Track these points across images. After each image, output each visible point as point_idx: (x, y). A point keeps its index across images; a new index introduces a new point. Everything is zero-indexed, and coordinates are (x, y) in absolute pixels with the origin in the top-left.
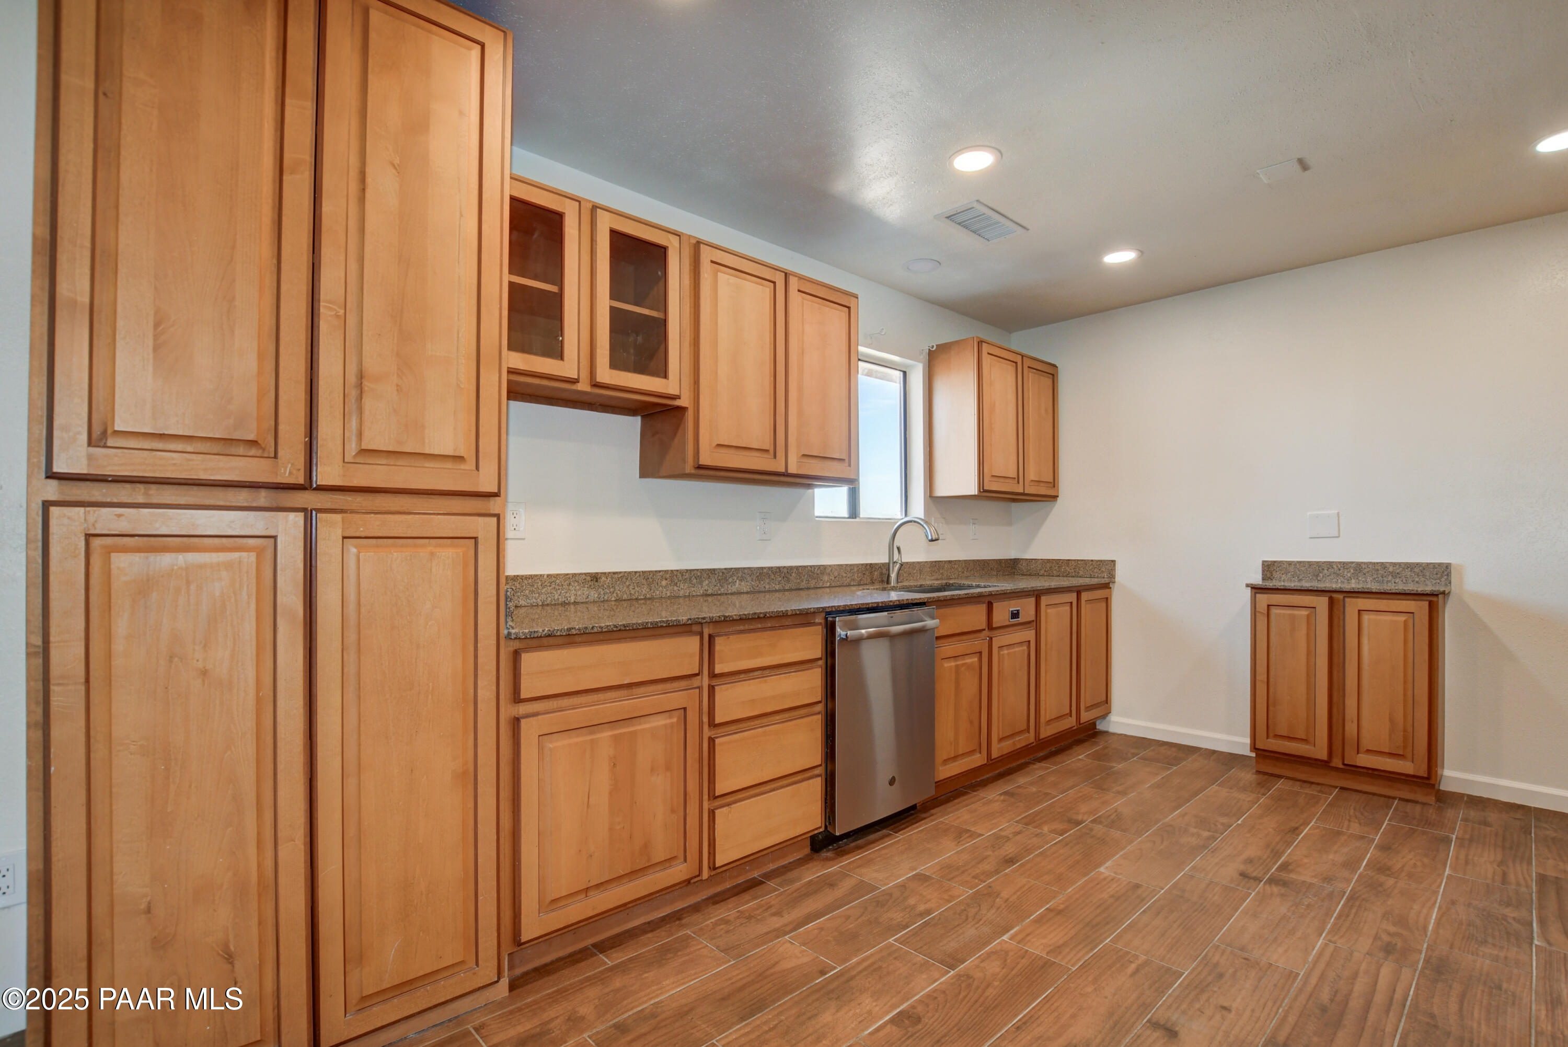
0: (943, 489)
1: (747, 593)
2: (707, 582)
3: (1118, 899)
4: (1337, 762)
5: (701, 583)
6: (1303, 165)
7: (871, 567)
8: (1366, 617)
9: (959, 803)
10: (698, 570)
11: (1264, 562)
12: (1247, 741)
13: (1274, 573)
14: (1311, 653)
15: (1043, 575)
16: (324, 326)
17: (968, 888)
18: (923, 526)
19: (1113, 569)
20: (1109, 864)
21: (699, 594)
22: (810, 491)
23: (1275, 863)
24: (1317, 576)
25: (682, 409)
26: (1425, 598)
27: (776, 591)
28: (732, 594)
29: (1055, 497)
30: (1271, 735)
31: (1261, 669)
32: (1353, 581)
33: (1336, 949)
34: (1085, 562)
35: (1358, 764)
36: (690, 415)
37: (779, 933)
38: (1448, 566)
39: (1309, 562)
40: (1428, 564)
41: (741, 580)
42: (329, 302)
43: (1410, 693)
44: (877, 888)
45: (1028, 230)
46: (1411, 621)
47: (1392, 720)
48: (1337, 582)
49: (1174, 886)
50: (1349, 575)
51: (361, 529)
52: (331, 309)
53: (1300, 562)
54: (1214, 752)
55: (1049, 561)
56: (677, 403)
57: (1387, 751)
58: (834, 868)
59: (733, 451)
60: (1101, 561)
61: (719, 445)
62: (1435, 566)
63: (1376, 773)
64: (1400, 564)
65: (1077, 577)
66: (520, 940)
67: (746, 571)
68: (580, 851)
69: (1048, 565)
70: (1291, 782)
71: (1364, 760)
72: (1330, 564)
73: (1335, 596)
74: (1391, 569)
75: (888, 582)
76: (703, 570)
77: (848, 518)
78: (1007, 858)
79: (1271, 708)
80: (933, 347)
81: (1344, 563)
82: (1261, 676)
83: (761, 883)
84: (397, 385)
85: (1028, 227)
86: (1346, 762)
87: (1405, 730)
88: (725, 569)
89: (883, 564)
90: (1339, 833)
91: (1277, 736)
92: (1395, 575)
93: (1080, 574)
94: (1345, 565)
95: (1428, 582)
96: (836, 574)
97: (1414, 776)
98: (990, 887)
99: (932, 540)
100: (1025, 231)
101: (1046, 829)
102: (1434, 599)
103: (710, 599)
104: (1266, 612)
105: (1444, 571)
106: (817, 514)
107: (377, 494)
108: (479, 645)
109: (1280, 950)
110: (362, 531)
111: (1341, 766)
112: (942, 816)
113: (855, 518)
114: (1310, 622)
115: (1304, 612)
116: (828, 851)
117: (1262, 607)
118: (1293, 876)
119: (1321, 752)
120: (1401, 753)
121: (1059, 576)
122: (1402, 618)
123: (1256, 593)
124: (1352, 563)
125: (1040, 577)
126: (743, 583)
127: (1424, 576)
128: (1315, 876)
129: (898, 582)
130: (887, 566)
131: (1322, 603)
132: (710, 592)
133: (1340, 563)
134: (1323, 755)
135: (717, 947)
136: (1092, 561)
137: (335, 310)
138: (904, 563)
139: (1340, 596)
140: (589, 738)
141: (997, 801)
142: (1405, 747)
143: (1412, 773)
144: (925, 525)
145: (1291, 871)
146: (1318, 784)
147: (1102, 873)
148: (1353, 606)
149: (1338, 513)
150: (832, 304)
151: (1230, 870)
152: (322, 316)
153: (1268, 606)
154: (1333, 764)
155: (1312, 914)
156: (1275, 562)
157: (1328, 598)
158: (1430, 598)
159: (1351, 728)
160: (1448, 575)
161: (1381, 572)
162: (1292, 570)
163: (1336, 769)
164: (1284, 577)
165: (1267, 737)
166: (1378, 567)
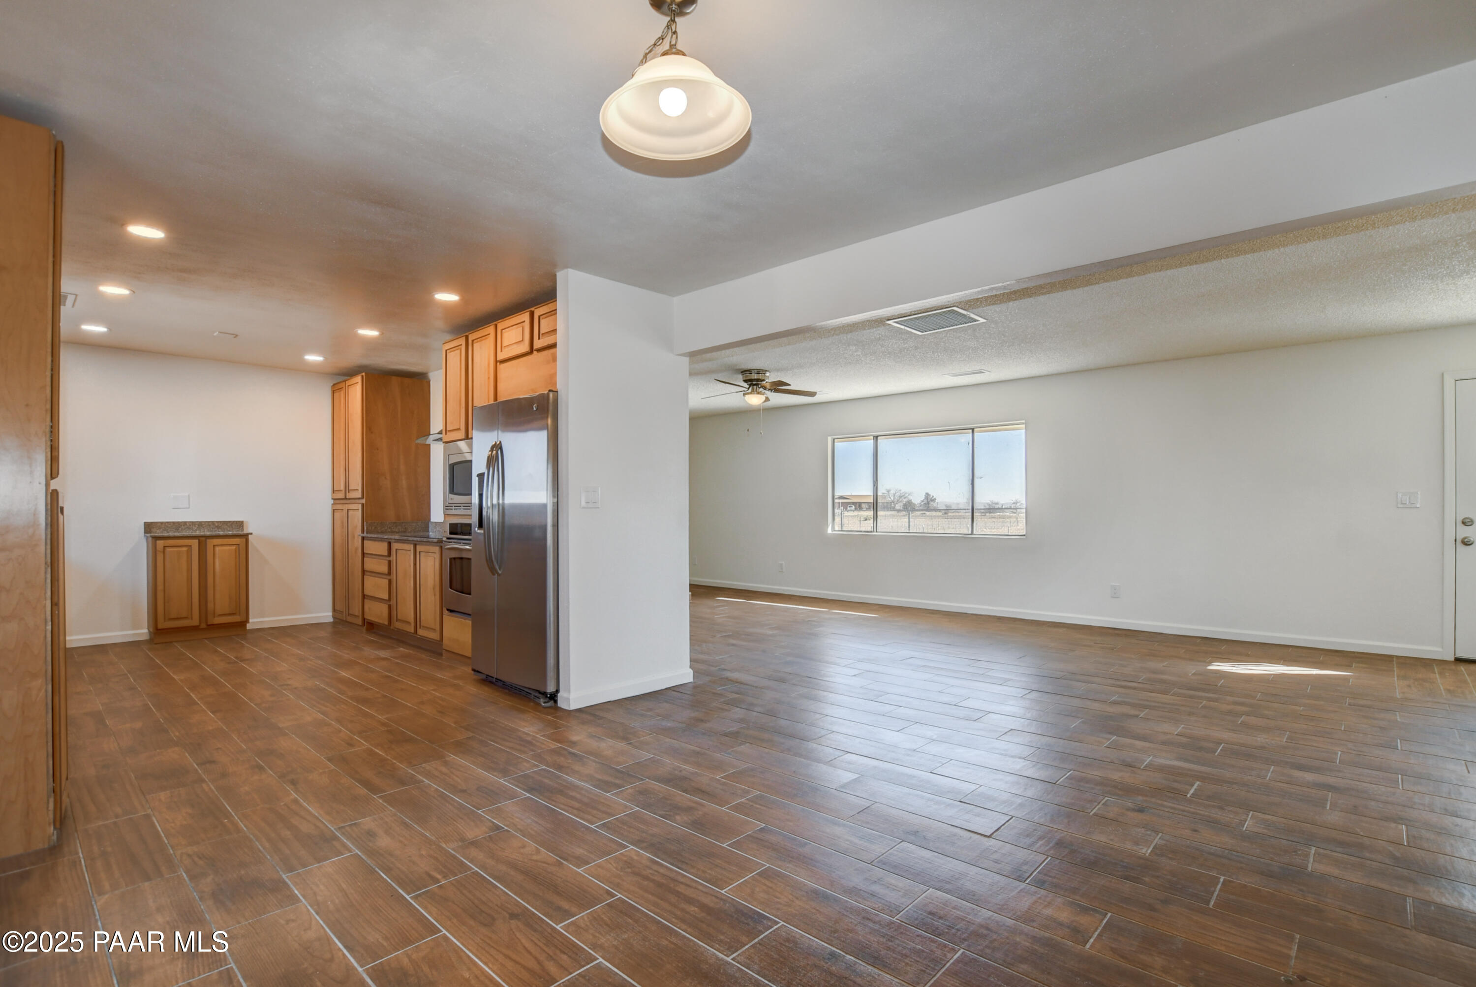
4: (203, 626)
8: (217, 549)
11: (145, 523)
12: (146, 630)
13: (152, 530)
24: (178, 529)
30: (167, 619)
31: (160, 583)
32: (197, 531)
35: (214, 623)
38: (242, 522)
39: (172, 522)
40: (234, 521)
43: (238, 582)
46: (238, 548)
47: (229, 597)
48: (189, 532)
50: (195, 528)
53: (167, 522)
57: (227, 613)
62: (237, 522)
63: (222, 625)
64: (221, 522)
70: (180, 642)
71: (218, 620)
72: (185, 523)
73: (201, 539)
74: (216, 525)
79: (166, 604)
81: (193, 522)
86: (208, 624)
87: (235, 599)
91: (170, 619)
92: (218, 527)
94: (193, 523)
95: (234, 530)
97: (241, 622)
100: (71, 307)
104: (162, 551)
105: (240, 524)
111: (205, 627)
114: (190, 553)
115: (185, 549)
119: (195, 622)
120: (235, 612)
122: (234, 547)
123: (156, 540)
124: (197, 522)
127: (232, 527)
131: (195, 543)
133: (191, 522)
139: (203, 539)
142: (236, 609)
143: (238, 622)
146: (194, 639)
148: (211, 543)
149: (189, 496)
153: (161, 547)
154: (201, 627)
156: (151, 522)
157: (197, 541)
158: (246, 536)
159: (210, 606)
160: (243, 526)
161: (212, 526)
162: (163, 527)
163: (203, 629)
164: (158, 531)
165: (165, 621)
166: (210, 524)
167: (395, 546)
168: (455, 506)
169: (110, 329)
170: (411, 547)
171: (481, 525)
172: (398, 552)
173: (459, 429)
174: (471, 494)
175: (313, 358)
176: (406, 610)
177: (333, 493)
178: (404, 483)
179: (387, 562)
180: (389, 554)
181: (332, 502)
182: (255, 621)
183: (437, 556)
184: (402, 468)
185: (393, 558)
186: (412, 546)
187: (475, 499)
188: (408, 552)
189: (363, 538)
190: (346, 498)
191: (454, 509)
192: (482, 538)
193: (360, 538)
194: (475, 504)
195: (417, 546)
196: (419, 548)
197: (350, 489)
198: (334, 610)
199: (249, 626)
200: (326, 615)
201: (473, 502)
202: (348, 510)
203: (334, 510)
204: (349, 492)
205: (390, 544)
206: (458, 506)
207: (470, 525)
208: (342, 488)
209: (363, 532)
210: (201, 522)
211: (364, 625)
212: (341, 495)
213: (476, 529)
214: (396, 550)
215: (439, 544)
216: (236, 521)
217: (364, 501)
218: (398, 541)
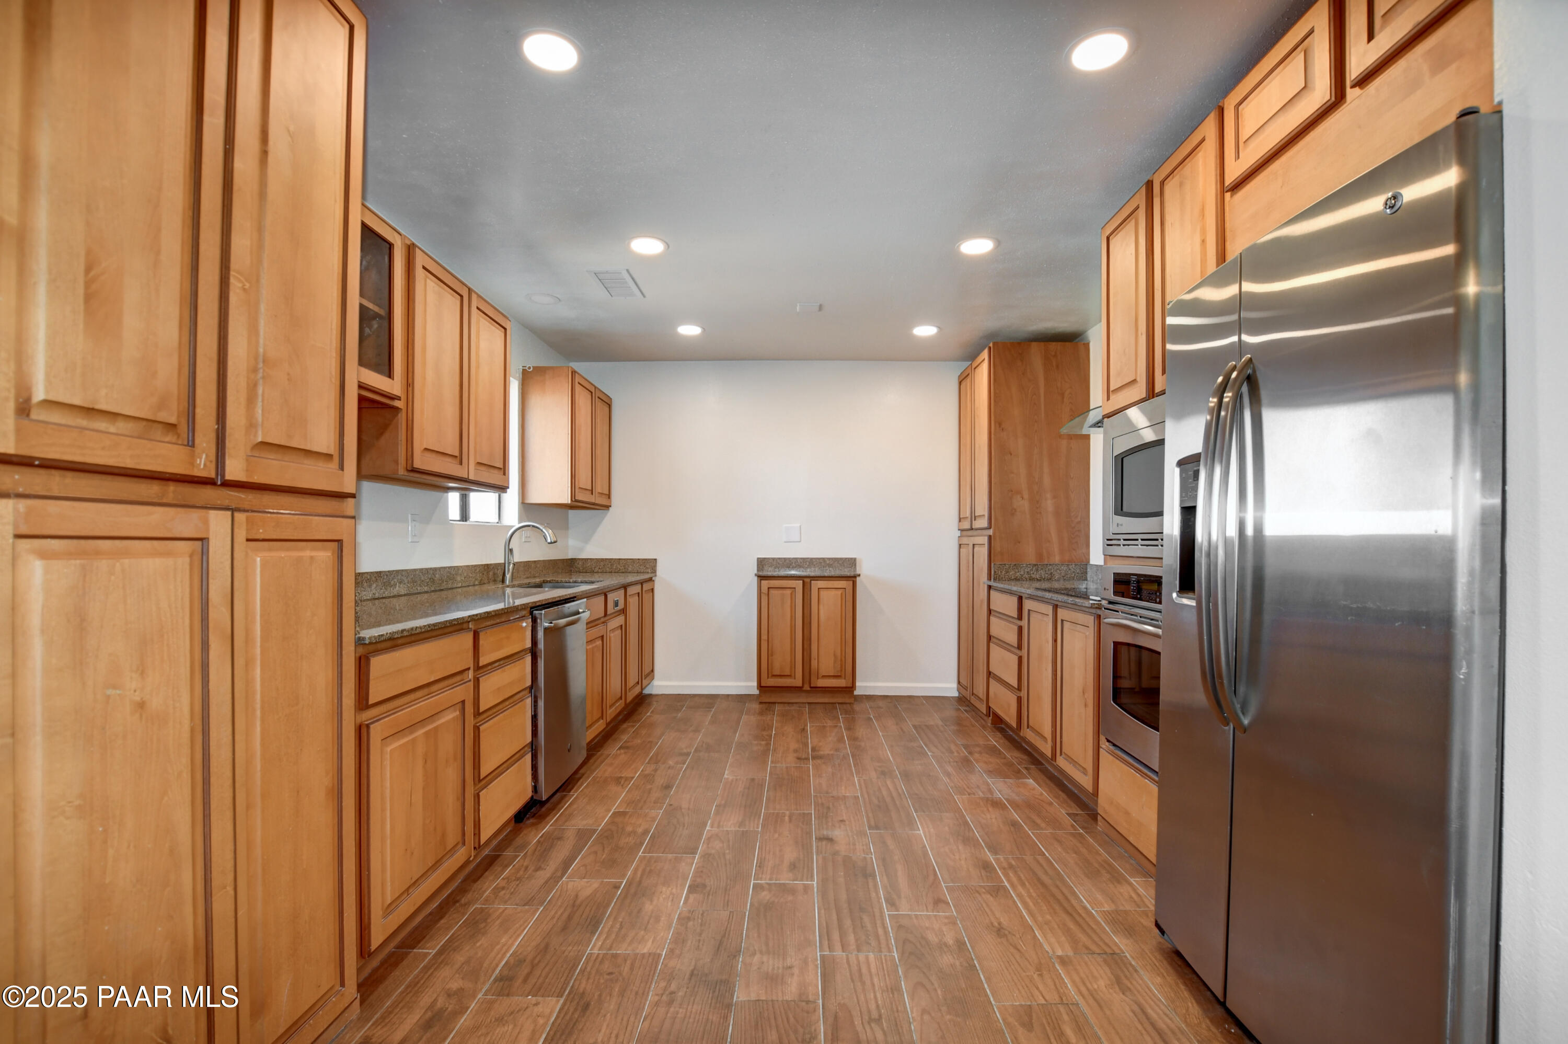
0: (538, 496)
1: (405, 595)
2: (375, 585)
3: (749, 788)
4: (807, 687)
5: (370, 586)
6: (821, 308)
7: (487, 567)
8: (822, 593)
9: (595, 761)
10: (367, 573)
11: (758, 558)
12: (755, 684)
13: (765, 566)
14: (793, 617)
15: (598, 572)
16: (234, 299)
17: (658, 809)
18: (542, 531)
19: (655, 566)
20: (726, 772)
21: (369, 598)
22: (446, 494)
23: (808, 749)
24: (789, 567)
25: (397, 409)
26: (850, 579)
27: (426, 592)
28: (394, 597)
29: (607, 507)
30: (770, 675)
31: (764, 632)
33: (864, 780)
34: (633, 561)
35: (819, 686)
36: (402, 417)
37: (554, 879)
38: (855, 559)
39: (784, 558)
40: (846, 558)
41: (400, 583)
42: (238, 272)
43: (843, 637)
44: (595, 831)
45: (644, 296)
46: (843, 593)
47: (835, 655)
48: (799, 571)
49: (771, 774)
50: (806, 566)
51: (261, 531)
52: (240, 281)
53: (779, 558)
54: (728, 695)
55: (602, 560)
56: (397, 403)
57: (832, 674)
58: (548, 827)
59: (434, 455)
60: (646, 559)
61: (426, 449)
63: (827, 689)
64: (832, 559)
65: (627, 572)
66: (370, 950)
67: (404, 573)
68: (406, 850)
69: (602, 563)
70: (782, 705)
71: (822, 683)
72: (796, 559)
73: (805, 580)
74: (828, 562)
75: (503, 581)
76: (371, 573)
77: (459, 521)
78: (664, 785)
79: (770, 658)
80: (529, 368)
81: (804, 559)
82: (764, 637)
83: (498, 856)
84: (288, 374)
85: (645, 294)
86: (812, 686)
87: (841, 660)
88: (389, 571)
89: (499, 564)
90: (824, 727)
91: (774, 676)
92: (830, 566)
93: (629, 571)
95: (846, 570)
96: (465, 575)
97: (846, 687)
98: (671, 805)
99: (551, 543)
100: (642, 297)
101: (671, 763)
102: (854, 579)
103: (377, 602)
104: (767, 593)
105: (852, 562)
106: (450, 518)
107: (264, 492)
108: (343, 652)
109: (843, 788)
110: (261, 533)
111: (809, 689)
112: (592, 773)
113: (466, 521)
114: (793, 596)
115: (789, 592)
116: (528, 819)
117: (764, 589)
118: (822, 753)
119: (798, 682)
120: (839, 674)
121: (611, 572)
122: (839, 592)
123: (761, 580)
124: (809, 558)
125: (595, 574)
126: (401, 586)
127: (844, 566)
128: (831, 750)
129: (512, 581)
130: (503, 566)
131: (799, 585)
132: (377, 596)
133: (801, 558)
134: (799, 683)
135: (517, 905)
136: (639, 559)
137: (243, 283)
138: (517, 563)
139: (807, 580)
140: (411, 737)
141: (620, 754)
142: (841, 671)
143: (844, 686)
144: (544, 530)
145: (818, 751)
146: (796, 703)
147: (728, 779)
148: (816, 585)
150: (496, 324)
151: (791, 758)
152: (231, 287)
153: (769, 588)
154: (804, 689)
155: (843, 768)
156: (765, 558)
157: (801, 581)
158: (853, 578)
159: (814, 663)
160: (855, 565)
161: (823, 564)
162: (775, 564)
163: (807, 691)
164: (770, 569)
165: (768, 677)
166: (821, 561)
167: (1028, 605)
168: (1124, 540)
169: (704, 329)
170: (1049, 609)
171: (1187, 583)
172: (1031, 615)
173: (1134, 382)
174: (1160, 514)
175: (925, 331)
176: (1041, 716)
177: (960, 521)
178: (1049, 505)
179: (1016, 628)
180: (1020, 617)
181: (958, 533)
182: (864, 686)
183: (1090, 633)
184: (1047, 480)
185: (1024, 623)
186: (1051, 608)
187: (1172, 524)
188: (1045, 618)
189: (990, 587)
190: (972, 529)
191: (1124, 545)
192: (1192, 617)
193: (986, 587)
194: (1171, 536)
195: (1059, 610)
196: (1062, 613)
197: (976, 515)
198: (959, 682)
199: (856, 693)
200: (948, 687)
201: (1166, 531)
202: (974, 545)
203: (960, 545)
204: (975, 520)
205: (1020, 599)
206: (1130, 539)
207: (1157, 580)
208: (968, 514)
209: (989, 579)
210: (812, 559)
211: (990, 716)
212: (966, 525)
213: (1174, 595)
214: (1029, 611)
215: (1094, 611)
216: (848, 558)
217: (991, 532)
218: (1031, 597)
